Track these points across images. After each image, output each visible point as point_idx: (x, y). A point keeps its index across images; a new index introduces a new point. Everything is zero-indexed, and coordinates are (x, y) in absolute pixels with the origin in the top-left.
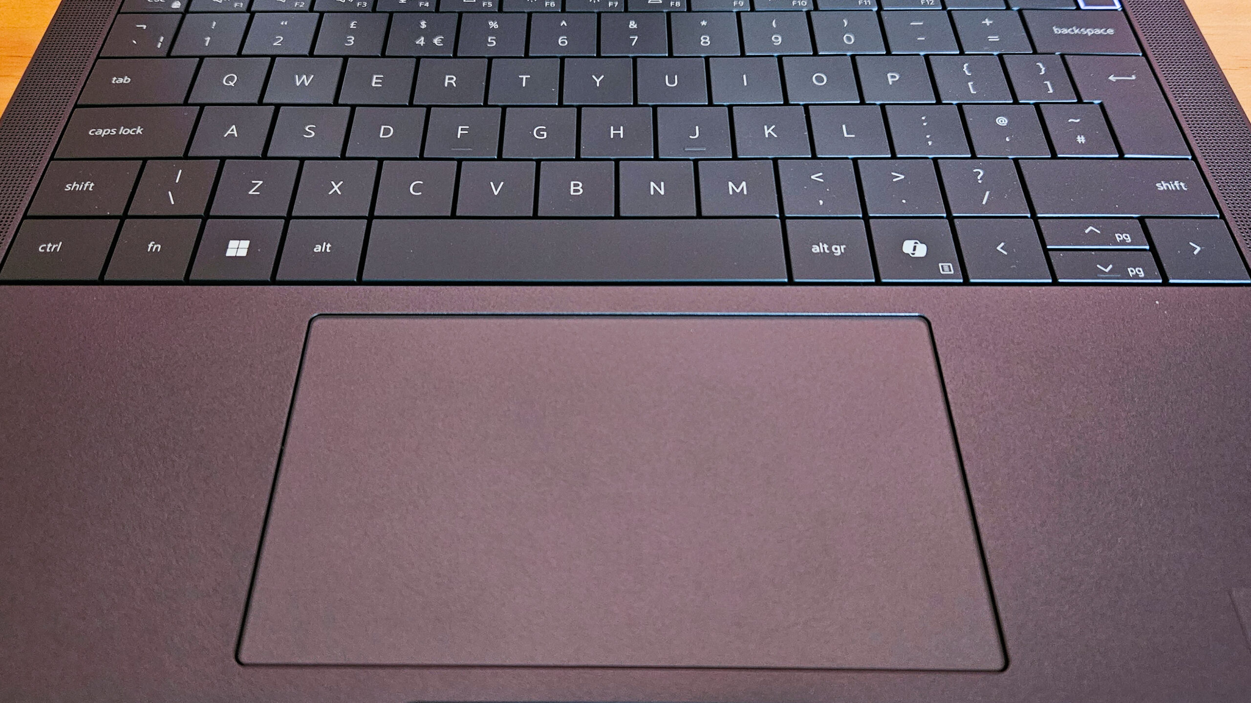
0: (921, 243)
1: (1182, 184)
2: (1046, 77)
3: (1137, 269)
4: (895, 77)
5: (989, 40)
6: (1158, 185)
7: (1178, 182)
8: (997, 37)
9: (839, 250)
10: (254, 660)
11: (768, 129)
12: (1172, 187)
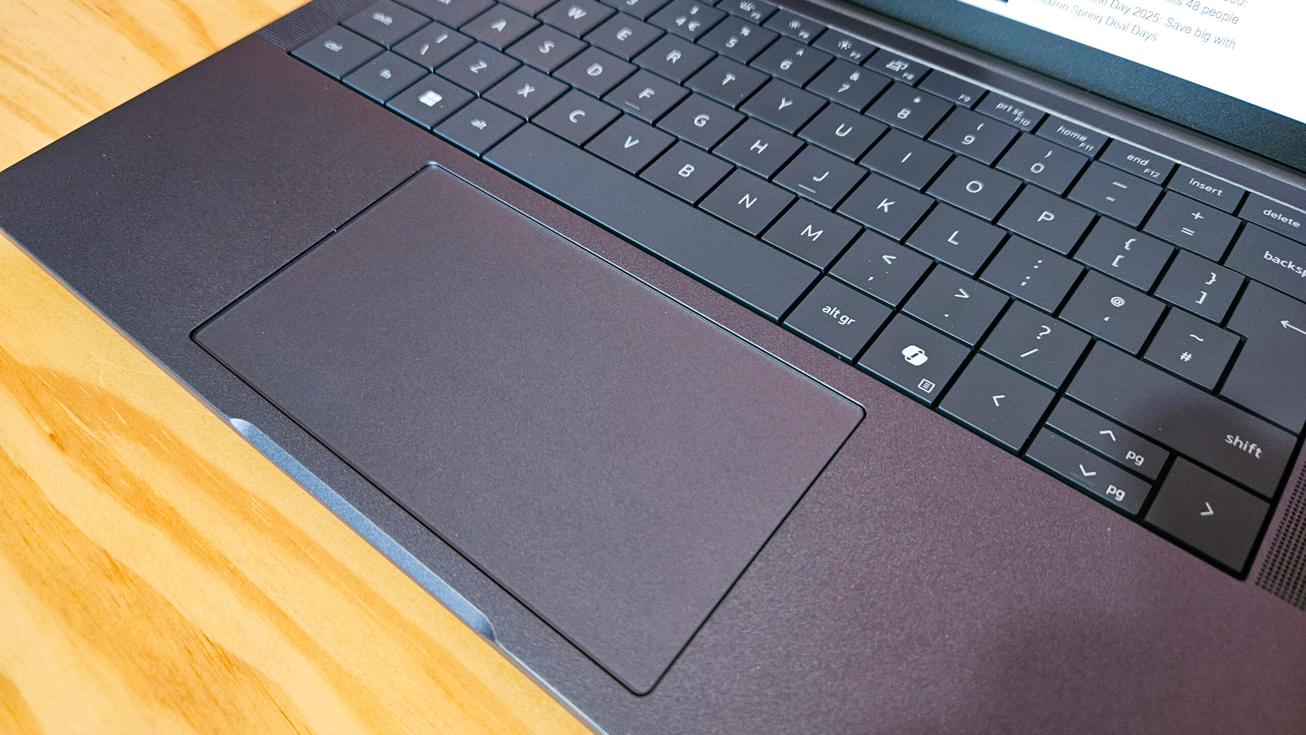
0: (926, 355)
1: (1259, 451)
2: (1208, 289)
3: (1119, 491)
4: (1049, 217)
5: (1182, 231)
6: (1228, 437)
7: (1255, 445)
8: (1193, 232)
9: (845, 320)
10: (205, 343)
11: (886, 202)
12: (1243, 446)
